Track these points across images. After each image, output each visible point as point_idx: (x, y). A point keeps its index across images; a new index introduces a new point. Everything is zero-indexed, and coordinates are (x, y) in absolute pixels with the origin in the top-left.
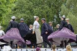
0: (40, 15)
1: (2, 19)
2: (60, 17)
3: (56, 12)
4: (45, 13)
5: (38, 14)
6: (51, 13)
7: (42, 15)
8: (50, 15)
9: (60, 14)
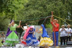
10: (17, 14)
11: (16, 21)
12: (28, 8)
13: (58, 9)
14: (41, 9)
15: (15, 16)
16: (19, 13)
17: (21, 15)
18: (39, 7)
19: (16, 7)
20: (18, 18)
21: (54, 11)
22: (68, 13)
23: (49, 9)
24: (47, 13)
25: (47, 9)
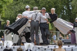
0: (47, 6)
1: (2, 11)
2: (70, 8)
3: (66, 2)
4: (53, 4)
5: (45, 5)
6: (60, 3)
7: (49, 6)
8: (59, 6)
9: (70, 4)
10: (5, 10)
11: (4, 17)
12: (18, 2)
13: (52, 3)
14: (33, 3)
15: (3, 11)
16: (7, 8)
17: (10, 10)
18: (31, 1)
19: (4, 2)
20: (6, 14)
21: (48, 5)
22: (64, 7)
23: (42, 2)
24: (39, 7)
25: (40, 3)
